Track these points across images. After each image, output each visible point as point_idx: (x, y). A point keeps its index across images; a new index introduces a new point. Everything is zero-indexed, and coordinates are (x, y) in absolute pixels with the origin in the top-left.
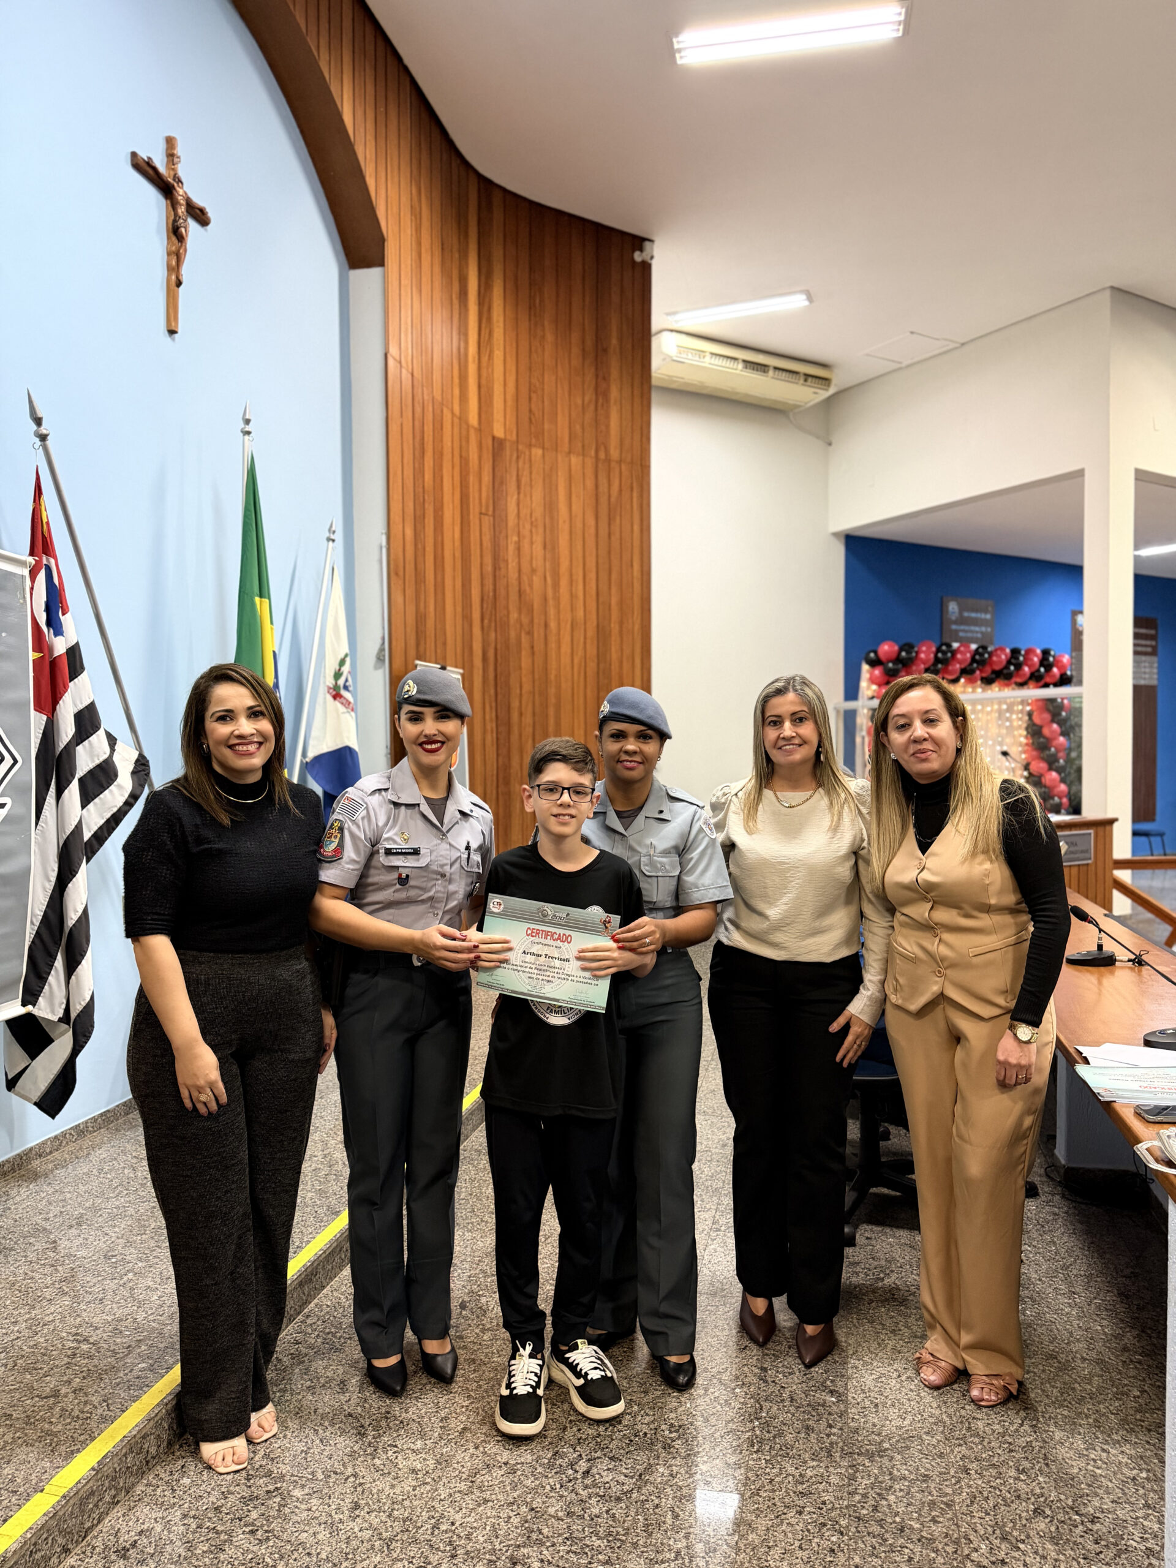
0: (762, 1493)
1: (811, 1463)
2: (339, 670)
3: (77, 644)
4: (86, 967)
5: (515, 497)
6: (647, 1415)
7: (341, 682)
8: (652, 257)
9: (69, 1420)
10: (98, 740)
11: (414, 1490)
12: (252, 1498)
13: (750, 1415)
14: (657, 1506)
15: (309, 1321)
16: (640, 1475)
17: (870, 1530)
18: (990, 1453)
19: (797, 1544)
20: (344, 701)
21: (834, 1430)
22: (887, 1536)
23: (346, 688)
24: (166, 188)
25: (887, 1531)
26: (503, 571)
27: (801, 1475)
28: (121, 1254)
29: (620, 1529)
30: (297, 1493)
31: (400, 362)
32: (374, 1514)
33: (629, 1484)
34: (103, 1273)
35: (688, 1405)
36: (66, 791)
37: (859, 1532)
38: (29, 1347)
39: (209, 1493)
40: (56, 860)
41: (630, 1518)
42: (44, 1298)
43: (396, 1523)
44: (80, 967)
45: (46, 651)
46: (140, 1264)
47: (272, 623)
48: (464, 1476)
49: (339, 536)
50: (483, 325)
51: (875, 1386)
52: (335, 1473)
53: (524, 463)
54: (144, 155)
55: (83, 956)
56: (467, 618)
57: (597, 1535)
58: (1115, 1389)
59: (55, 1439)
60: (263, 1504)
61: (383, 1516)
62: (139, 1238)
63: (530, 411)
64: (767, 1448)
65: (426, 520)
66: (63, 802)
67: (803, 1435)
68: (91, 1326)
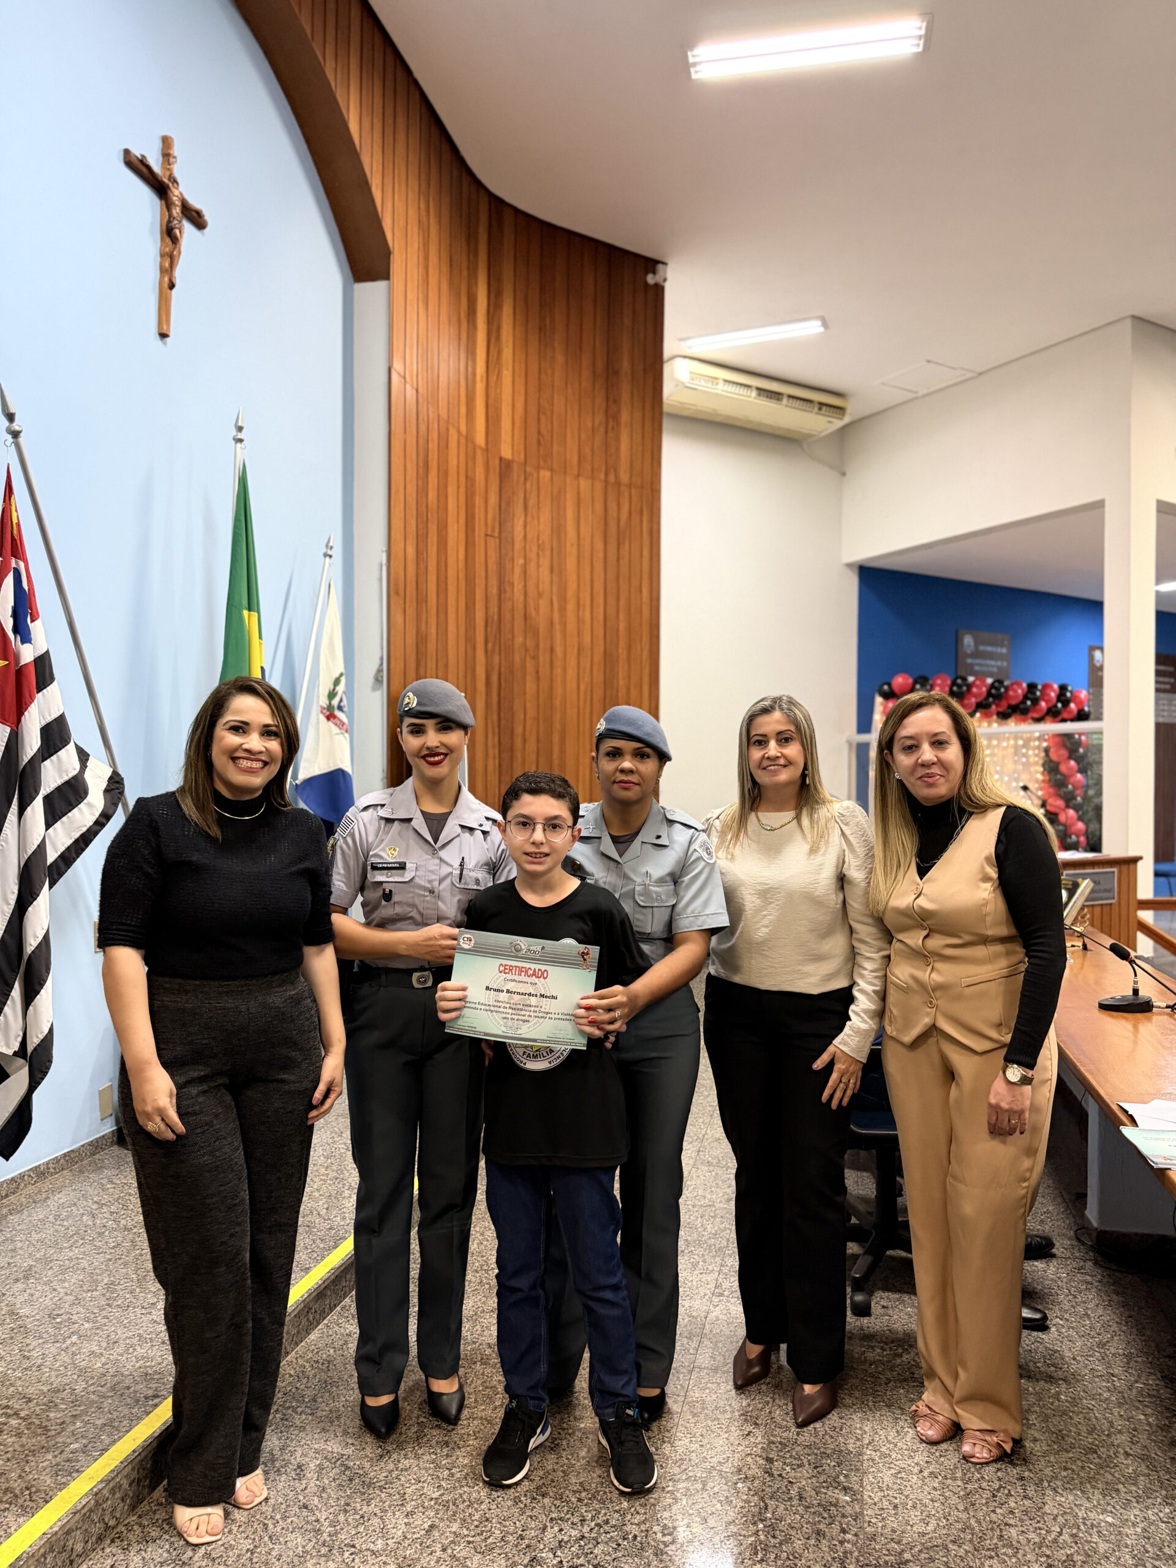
2: (334, 690)
3: (47, 652)
4: (45, 996)
5: (522, 519)
6: (638, 1513)
7: (335, 702)
8: (665, 280)
10: (68, 755)
13: (753, 1516)
20: (338, 722)
21: (848, 1536)
23: (340, 708)
24: (161, 188)
26: (509, 594)
28: (68, 1313)
31: (405, 378)
34: (45, 1335)
35: (684, 1502)
36: (29, 808)
40: (17, 882)
44: (38, 997)
45: (12, 659)
46: (87, 1325)
47: (260, 637)
49: (337, 552)
50: (492, 345)
51: (895, 1483)
53: (532, 485)
54: (137, 152)
55: (42, 986)
56: (470, 640)
58: (1164, 1492)
62: (89, 1295)
63: (539, 432)
64: (773, 1556)
65: (429, 540)
66: (25, 820)
67: (813, 1542)
68: (24, 1397)
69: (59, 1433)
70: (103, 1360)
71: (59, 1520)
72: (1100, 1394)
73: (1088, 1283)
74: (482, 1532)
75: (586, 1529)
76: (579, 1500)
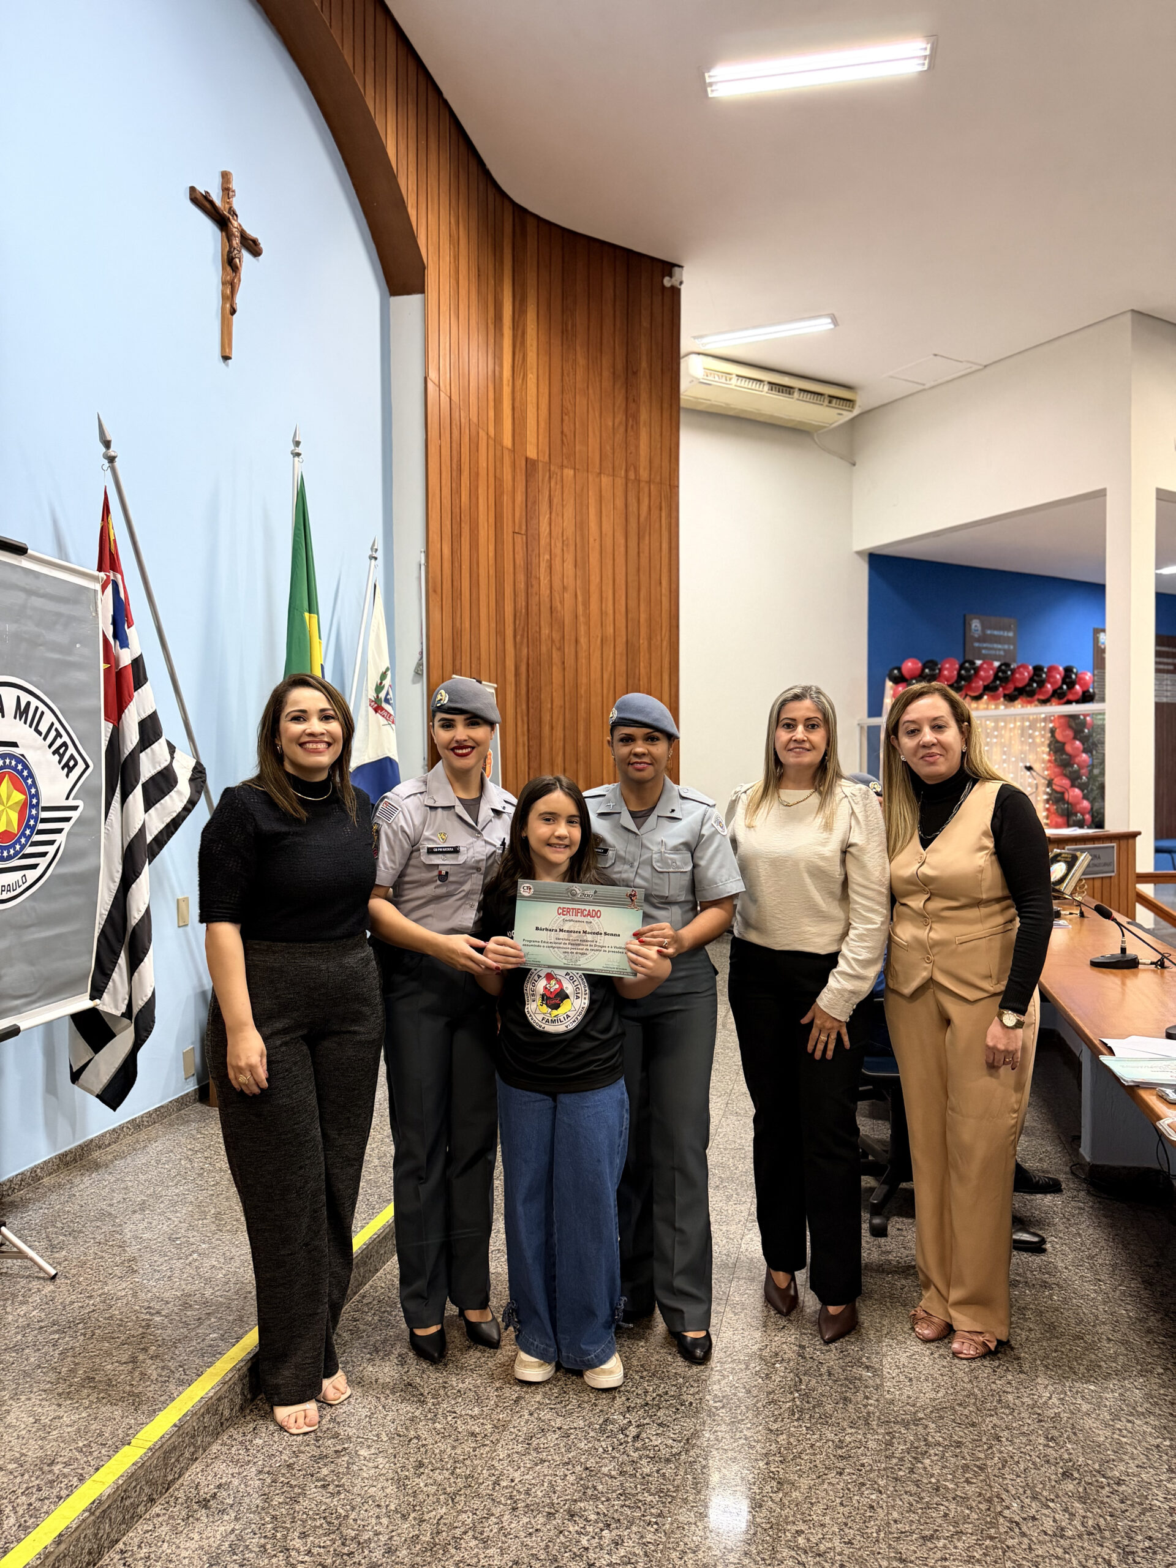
0: (803, 1456)
1: (849, 1431)
2: (381, 683)
3: (141, 655)
4: (148, 964)
5: (547, 517)
6: (692, 1386)
7: (382, 695)
8: (681, 283)
9: (149, 1383)
10: (159, 748)
11: (474, 1451)
12: (322, 1457)
13: (790, 1387)
14: (704, 1467)
15: (365, 1301)
16: (688, 1440)
17: (908, 1489)
18: (1021, 1423)
19: (838, 1501)
20: (385, 714)
21: (871, 1401)
22: (923, 1494)
23: (387, 701)
24: (222, 221)
25: (923, 1491)
26: (535, 588)
27: (840, 1441)
28: (185, 1237)
29: (671, 1487)
30: (363, 1452)
31: (439, 386)
32: (438, 1471)
33: (677, 1447)
34: (169, 1254)
35: (731, 1378)
36: (131, 796)
37: (896, 1491)
38: (105, 1319)
39: (281, 1452)
40: (120, 861)
41: (679, 1477)
42: (115, 1275)
43: (459, 1480)
44: (142, 964)
45: (114, 662)
46: (203, 1246)
47: (320, 638)
48: (521, 1439)
49: (380, 555)
50: (517, 350)
51: (909, 1363)
52: (399, 1436)
53: (556, 483)
54: (201, 189)
55: (145, 954)
56: (500, 633)
57: (648, 1491)
58: (1139, 1367)
59: (137, 1400)
60: (332, 1462)
61: (447, 1474)
62: (200, 1222)
63: (562, 432)
64: (807, 1416)
65: (463, 539)
66: (127, 807)
67: (841, 1405)
68: (162, 1300)
69: (198, 1327)
70: (224, 1272)
71: (212, 1388)
72: (1088, 1295)
73: (1080, 1208)
74: (562, 1402)
75: (649, 1398)
76: (642, 1377)
